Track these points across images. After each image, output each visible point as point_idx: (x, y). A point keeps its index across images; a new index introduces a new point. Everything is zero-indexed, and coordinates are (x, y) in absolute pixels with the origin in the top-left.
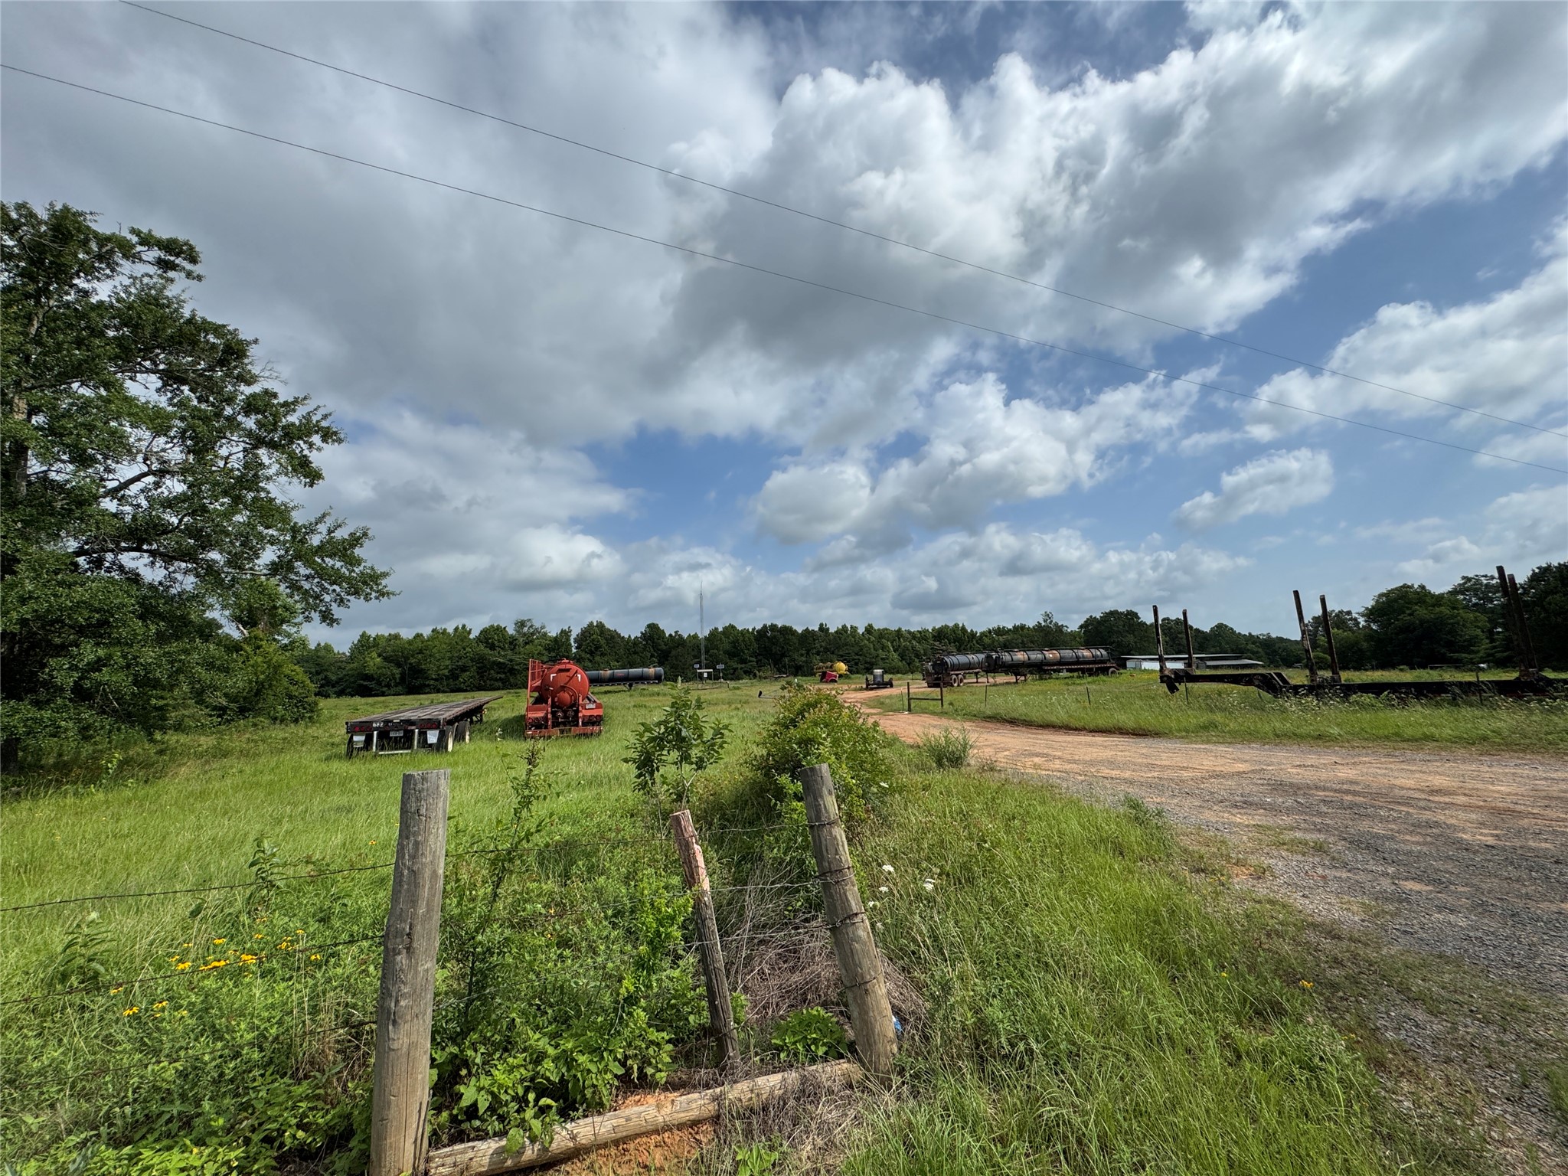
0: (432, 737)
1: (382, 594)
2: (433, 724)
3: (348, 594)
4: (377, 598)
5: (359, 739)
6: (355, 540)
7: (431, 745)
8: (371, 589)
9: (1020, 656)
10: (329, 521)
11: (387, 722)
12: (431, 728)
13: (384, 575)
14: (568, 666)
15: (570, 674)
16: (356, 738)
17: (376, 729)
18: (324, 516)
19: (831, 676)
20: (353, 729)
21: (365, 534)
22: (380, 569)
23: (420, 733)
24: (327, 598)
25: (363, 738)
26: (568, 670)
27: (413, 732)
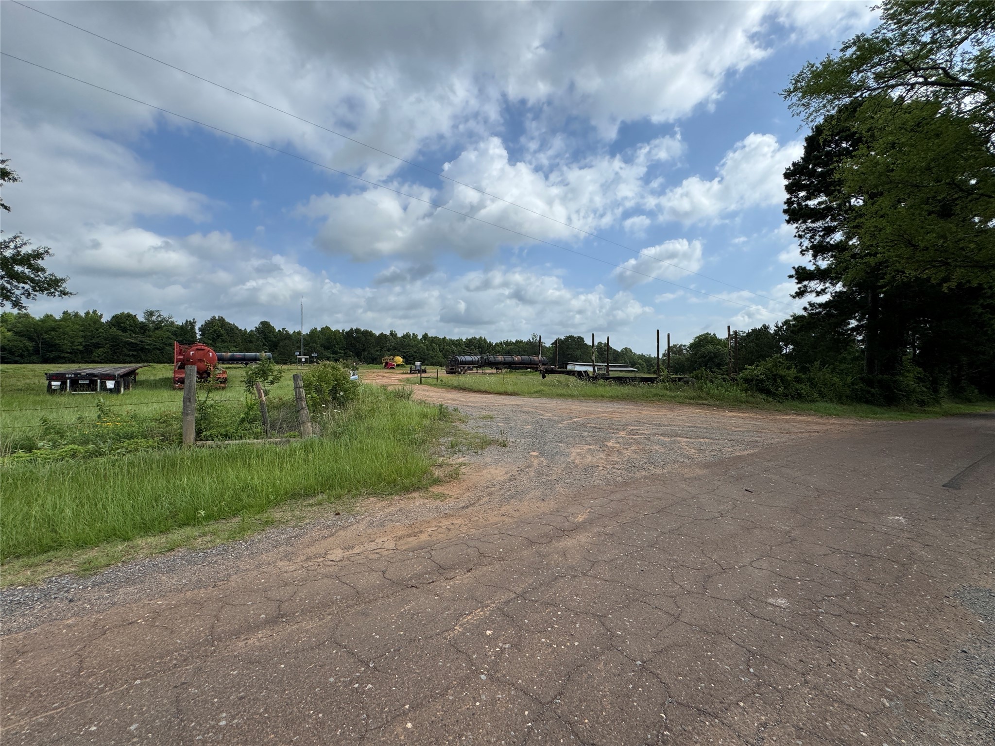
0: (110, 384)
1: (64, 293)
2: (111, 377)
3: (35, 290)
4: (60, 296)
5: (56, 384)
6: (38, 255)
7: (110, 390)
8: (55, 289)
9: (500, 358)
10: (19, 241)
11: (76, 374)
12: (109, 379)
13: (63, 280)
14: (203, 348)
15: (206, 351)
16: (53, 383)
17: (69, 378)
18: (15, 238)
19: (391, 365)
20: (51, 377)
21: (47, 252)
22: (59, 276)
23: (101, 383)
24: (18, 292)
25: (59, 383)
26: (204, 349)
27: (96, 381)
